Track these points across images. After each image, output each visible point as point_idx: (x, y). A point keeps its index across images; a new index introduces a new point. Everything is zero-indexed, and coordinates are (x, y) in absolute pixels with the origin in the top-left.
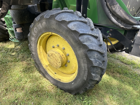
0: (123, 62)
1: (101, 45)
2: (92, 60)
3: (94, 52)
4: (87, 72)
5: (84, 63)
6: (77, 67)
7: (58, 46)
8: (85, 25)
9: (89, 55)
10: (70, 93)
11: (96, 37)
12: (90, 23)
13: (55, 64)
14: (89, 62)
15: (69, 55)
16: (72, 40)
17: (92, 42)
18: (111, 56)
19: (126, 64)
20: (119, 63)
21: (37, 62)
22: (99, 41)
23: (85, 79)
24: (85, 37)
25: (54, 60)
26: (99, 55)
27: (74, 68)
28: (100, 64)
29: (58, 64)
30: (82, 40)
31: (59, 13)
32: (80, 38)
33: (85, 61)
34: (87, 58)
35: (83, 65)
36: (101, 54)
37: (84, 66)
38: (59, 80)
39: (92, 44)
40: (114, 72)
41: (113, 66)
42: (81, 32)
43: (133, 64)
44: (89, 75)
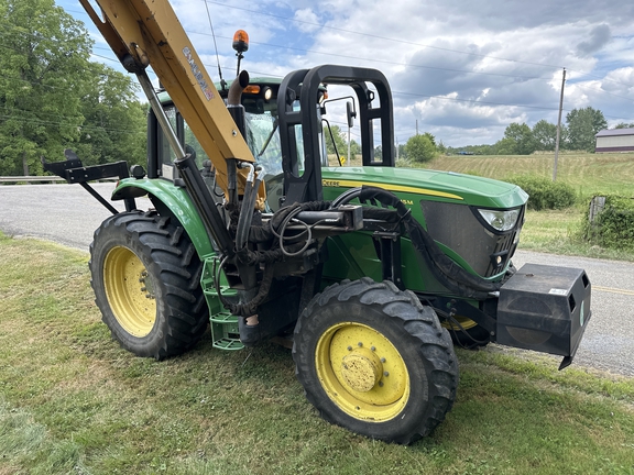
0: (505, 369)
1: (439, 335)
2: (432, 360)
3: (432, 348)
4: (426, 383)
5: (419, 368)
6: (408, 379)
7: (361, 345)
8: (408, 306)
9: (425, 353)
10: (400, 444)
11: (429, 323)
12: (414, 301)
13: (362, 382)
14: (428, 365)
15: (385, 361)
16: (392, 332)
17: (426, 331)
18: (472, 359)
19: (512, 371)
20: (494, 371)
21: (314, 389)
22: (435, 328)
23: (426, 398)
24: (414, 324)
25: (359, 373)
26: (441, 352)
27: (399, 387)
28: (445, 365)
29: (368, 381)
30: (409, 331)
31: (365, 293)
32: (406, 328)
33: (421, 364)
34: (424, 358)
35: (417, 372)
36: (444, 349)
37: (421, 372)
38: (370, 421)
39: (426, 335)
40: (484, 394)
41: (481, 381)
42: (406, 319)
43: (529, 370)
44: (432, 388)
